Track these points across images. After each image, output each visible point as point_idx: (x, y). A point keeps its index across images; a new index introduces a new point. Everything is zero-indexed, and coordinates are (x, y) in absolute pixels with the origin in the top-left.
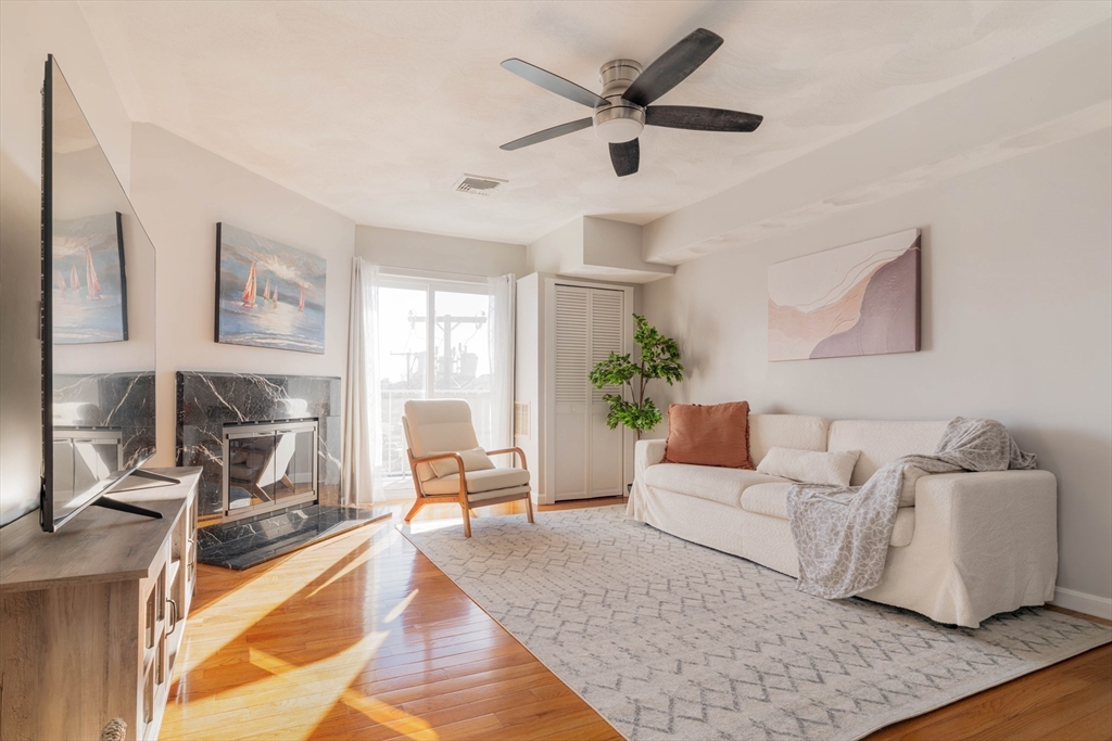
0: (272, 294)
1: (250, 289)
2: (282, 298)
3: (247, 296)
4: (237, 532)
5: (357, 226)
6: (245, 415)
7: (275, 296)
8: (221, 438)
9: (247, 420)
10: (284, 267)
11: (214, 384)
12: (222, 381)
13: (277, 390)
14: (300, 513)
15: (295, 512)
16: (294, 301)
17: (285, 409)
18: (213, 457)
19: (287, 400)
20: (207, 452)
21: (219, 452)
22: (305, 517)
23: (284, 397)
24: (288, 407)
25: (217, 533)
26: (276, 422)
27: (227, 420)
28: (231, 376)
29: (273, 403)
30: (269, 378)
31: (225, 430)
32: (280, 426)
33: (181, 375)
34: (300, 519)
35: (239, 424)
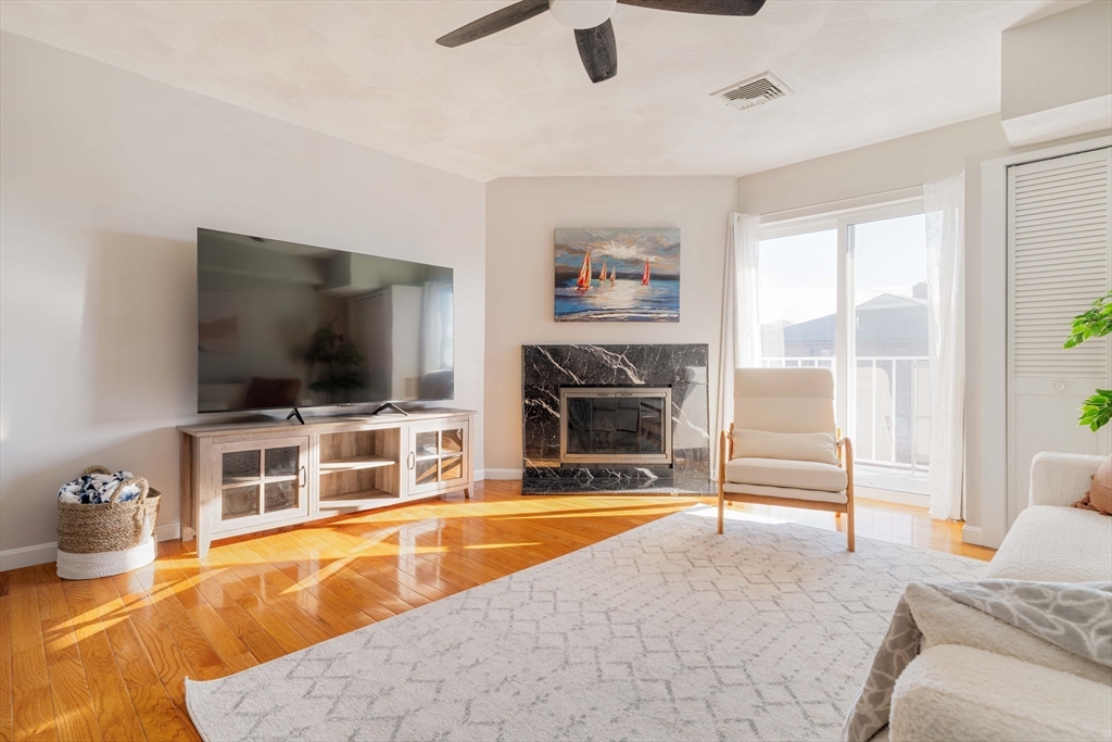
0: (609, 276)
1: (584, 275)
2: (620, 276)
3: (582, 281)
4: (575, 472)
5: (739, 179)
6: (581, 378)
7: (613, 276)
8: (558, 395)
9: (584, 383)
10: (623, 248)
11: (551, 354)
12: (556, 351)
13: (617, 358)
14: (647, 472)
15: (640, 469)
16: (638, 277)
17: (627, 375)
18: (550, 410)
19: (629, 367)
20: (545, 406)
21: (556, 407)
22: (654, 477)
23: (625, 364)
24: (630, 373)
25: (555, 470)
26: (619, 386)
27: (564, 382)
28: (567, 347)
29: (612, 369)
30: (608, 348)
31: (563, 390)
32: (623, 389)
33: (525, 348)
34: (646, 476)
35: (576, 386)
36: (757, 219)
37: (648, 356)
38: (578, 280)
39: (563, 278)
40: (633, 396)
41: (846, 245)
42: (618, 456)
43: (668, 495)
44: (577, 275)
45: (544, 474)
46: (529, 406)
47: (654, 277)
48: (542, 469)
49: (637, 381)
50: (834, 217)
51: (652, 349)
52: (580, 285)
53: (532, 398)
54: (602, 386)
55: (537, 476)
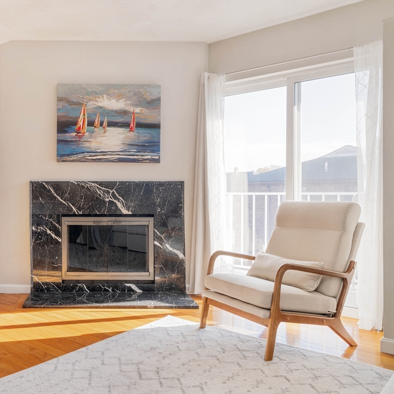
0: (101, 124)
1: (81, 123)
2: (111, 124)
3: (79, 128)
4: (73, 288)
6: (79, 209)
7: (105, 124)
8: (59, 223)
9: (81, 213)
11: (54, 189)
12: (58, 186)
13: (108, 192)
14: (133, 287)
15: (128, 285)
16: (126, 125)
17: (117, 207)
18: (53, 236)
19: (118, 200)
20: (49, 232)
21: (58, 233)
22: (139, 291)
23: (115, 197)
24: (119, 205)
25: (58, 285)
26: (111, 215)
27: (65, 212)
28: (67, 183)
29: (104, 202)
30: (101, 184)
31: (64, 219)
32: (113, 219)
33: (32, 183)
34: (133, 291)
35: (74, 215)
36: (223, 78)
37: (134, 190)
38: (77, 127)
39: (64, 126)
40: (122, 224)
41: (293, 101)
42: (110, 274)
43: (146, 307)
44: (75, 123)
45: (48, 289)
46: (36, 232)
47: (140, 125)
48: (46, 284)
49: (125, 212)
50: (284, 76)
51: (138, 185)
52: (78, 131)
53: (38, 225)
54: (96, 215)
55: (42, 290)
